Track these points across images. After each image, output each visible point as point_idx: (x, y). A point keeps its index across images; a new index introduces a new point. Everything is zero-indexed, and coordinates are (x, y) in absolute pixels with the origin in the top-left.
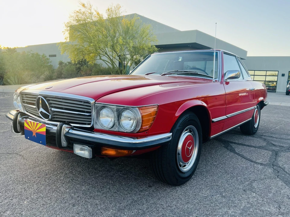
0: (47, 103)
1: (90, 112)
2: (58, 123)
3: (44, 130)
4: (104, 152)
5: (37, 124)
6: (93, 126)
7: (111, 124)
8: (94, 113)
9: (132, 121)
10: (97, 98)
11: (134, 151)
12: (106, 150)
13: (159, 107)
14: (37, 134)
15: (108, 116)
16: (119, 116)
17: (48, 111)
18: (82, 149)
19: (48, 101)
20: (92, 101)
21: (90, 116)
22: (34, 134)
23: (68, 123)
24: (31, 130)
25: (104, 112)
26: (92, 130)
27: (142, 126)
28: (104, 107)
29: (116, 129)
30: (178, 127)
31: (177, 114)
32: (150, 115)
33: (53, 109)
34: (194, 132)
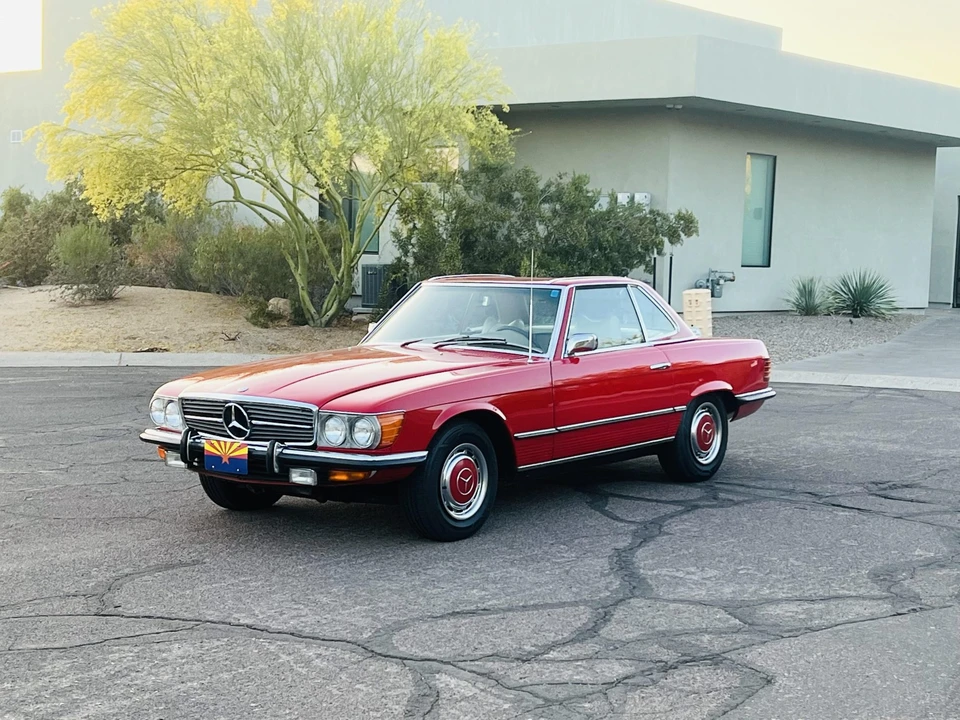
0: (245, 414)
1: (311, 425)
2: (267, 443)
3: (244, 451)
4: (332, 478)
5: (232, 444)
6: (315, 444)
7: (341, 439)
8: (317, 426)
9: (369, 434)
10: (321, 404)
11: (374, 472)
12: (335, 475)
13: (406, 414)
14: (230, 459)
15: (337, 429)
16: (352, 428)
17: (245, 426)
18: (302, 475)
19: (246, 410)
20: (315, 409)
21: (312, 429)
22: (225, 460)
23: (282, 442)
24: (219, 453)
25: (331, 423)
26: (314, 448)
27: (381, 440)
28: (331, 416)
29: (347, 446)
30: (440, 445)
31: (436, 427)
32: (394, 425)
33: (254, 422)
34: (477, 456)
